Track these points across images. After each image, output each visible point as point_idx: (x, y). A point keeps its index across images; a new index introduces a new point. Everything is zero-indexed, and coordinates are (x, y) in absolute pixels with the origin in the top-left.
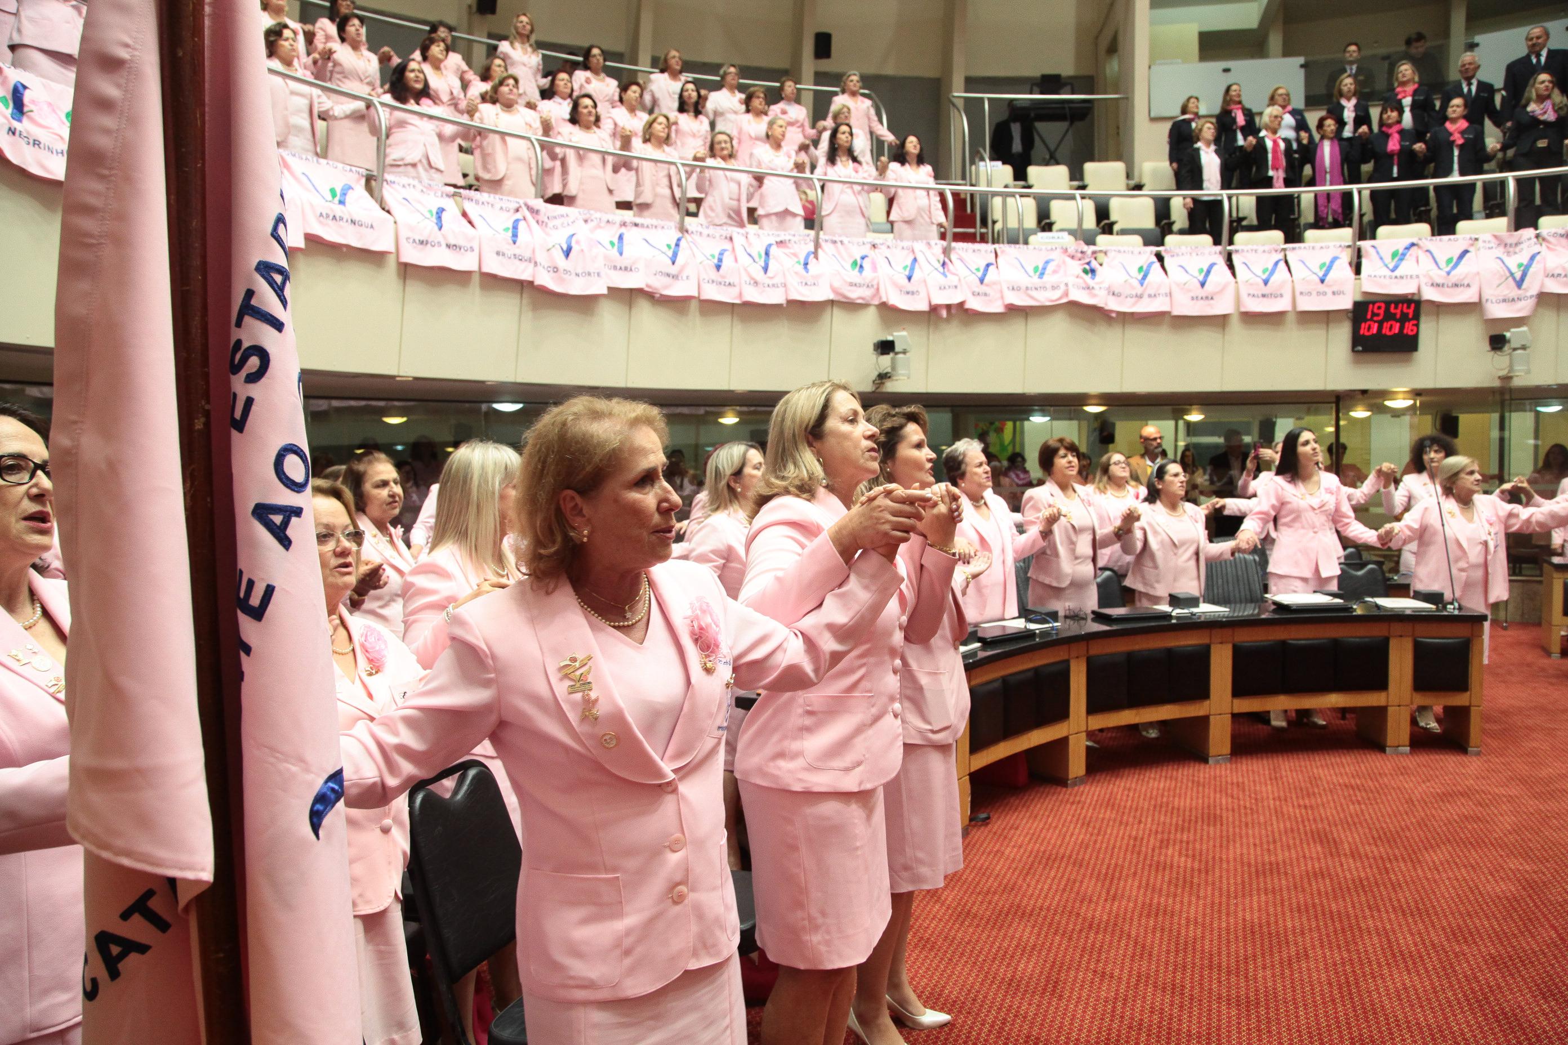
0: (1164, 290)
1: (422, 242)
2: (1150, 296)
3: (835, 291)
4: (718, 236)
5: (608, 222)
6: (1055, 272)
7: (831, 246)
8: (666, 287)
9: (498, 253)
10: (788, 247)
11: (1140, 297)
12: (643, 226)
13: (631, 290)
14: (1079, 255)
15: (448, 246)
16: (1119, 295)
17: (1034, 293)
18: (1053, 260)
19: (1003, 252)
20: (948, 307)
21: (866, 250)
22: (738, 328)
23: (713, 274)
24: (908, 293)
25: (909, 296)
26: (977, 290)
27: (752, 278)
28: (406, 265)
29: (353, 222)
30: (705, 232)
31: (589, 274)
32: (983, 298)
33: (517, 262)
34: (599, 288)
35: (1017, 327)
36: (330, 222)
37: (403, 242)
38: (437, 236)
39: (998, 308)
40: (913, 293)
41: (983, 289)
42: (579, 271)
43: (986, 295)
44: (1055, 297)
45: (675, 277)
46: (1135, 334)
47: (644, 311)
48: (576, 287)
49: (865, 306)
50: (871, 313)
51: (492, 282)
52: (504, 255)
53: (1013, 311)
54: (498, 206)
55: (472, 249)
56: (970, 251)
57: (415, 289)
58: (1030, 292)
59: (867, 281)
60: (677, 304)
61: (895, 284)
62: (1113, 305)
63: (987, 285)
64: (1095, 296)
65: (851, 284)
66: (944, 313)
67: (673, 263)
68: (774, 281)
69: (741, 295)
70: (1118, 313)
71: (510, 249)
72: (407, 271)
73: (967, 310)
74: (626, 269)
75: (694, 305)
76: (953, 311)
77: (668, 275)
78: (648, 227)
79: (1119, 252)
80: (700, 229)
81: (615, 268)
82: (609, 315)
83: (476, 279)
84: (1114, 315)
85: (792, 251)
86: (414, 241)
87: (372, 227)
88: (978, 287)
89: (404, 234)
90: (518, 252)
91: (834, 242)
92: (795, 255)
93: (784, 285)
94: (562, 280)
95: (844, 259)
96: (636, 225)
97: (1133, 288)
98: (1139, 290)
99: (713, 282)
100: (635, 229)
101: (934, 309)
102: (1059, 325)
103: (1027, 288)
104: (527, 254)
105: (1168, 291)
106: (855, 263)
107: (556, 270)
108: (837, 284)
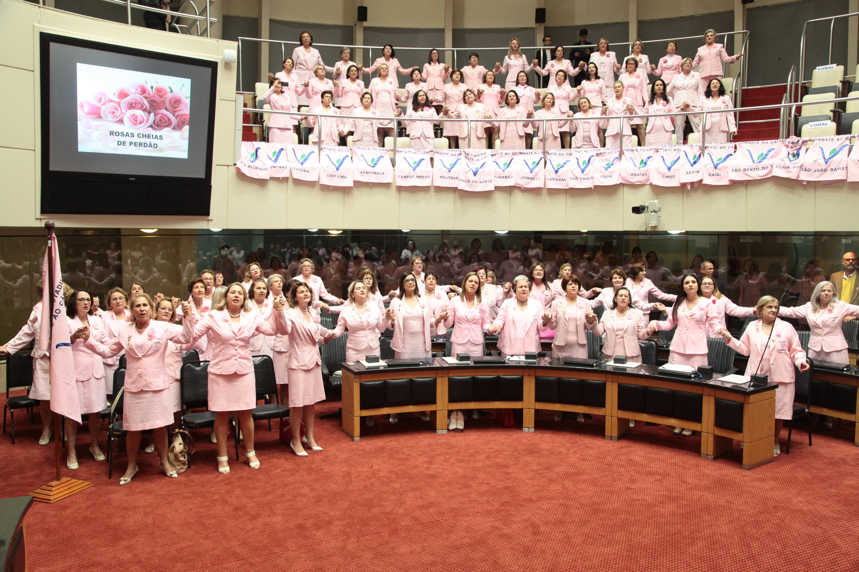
0: (843, 165)
1: (405, 177)
2: (832, 170)
3: (622, 178)
4: (565, 154)
5: (506, 154)
6: (772, 156)
7: (630, 153)
8: (527, 184)
9: (441, 177)
10: (604, 156)
11: (826, 170)
12: (524, 153)
13: (511, 187)
14: (791, 145)
15: (418, 177)
16: (809, 170)
17: (749, 173)
18: (774, 149)
19: (740, 146)
20: (692, 184)
21: (651, 153)
22: (570, 200)
23: (554, 175)
24: (667, 177)
25: (668, 179)
26: (712, 173)
27: (575, 176)
28: (400, 187)
29: (375, 173)
30: (558, 153)
31: (486, 182)
32: (716, 177)
33: (450, 180)
34: (491, 187)
35: (741, 192)
36: (365, 174)
37: (397, 177)
38: (413, 173)
39: (726, 182)
40: (671, 177)
41: (717, 171)
42: (482, 180)
43: (718, 175)
44: (762, 175)
45: (532, 179)
46: (823, 195)
47: (518, 196)
48: (479, 188)
49: (642, 185)
50: (647, 189)
51: (439, 190)
52: (444, 177)
53: (734, 184)
54: (450, 154)
55: (429, 177)
56: (719, 148)
57: (405, 195)
58: (746, 172)
59: (643, 172)
60: (536, 191)
61: (659, 173)
62: (804, 177)
63: (719, 169)
64: (789, 172)
65: (632, 175)
66: (689, 187)
67: (531, 173)
68: (587, 176)
69: (568, 185)
70: (809, 182)
71: (447, 175)
72: (400, 189)
73: (706, 185)
74: (506, 177)
75: (544, 192)
76: (696, 186)
77: (528, 178)
78: (527, 154)
79: (823, 140)
80: (555, 152)
81: (500, 177)
82: (499, 198)
83: (432, 189)
84: (805, 183)
85: (606, 158)
86: (402, 177)
87: (383, 174)
88: (712, 170)
89: (397, 174)
90: (451, 175)
91: (633, 150)
92: (607, 160)
93: (593, 178)
94: (472, 186)
95: (637, 160)
96: (521, 153)
97: (820, 165)
98: (824, 166)
99: (553, 179)
100: (520, 155)
101: (684, 185)
102: (769, 190)
103: (745, 170)
104: (455, 176)
105: (845, 166)
106: (642, 161)
107: (469, 181)
108: (623, 175)
